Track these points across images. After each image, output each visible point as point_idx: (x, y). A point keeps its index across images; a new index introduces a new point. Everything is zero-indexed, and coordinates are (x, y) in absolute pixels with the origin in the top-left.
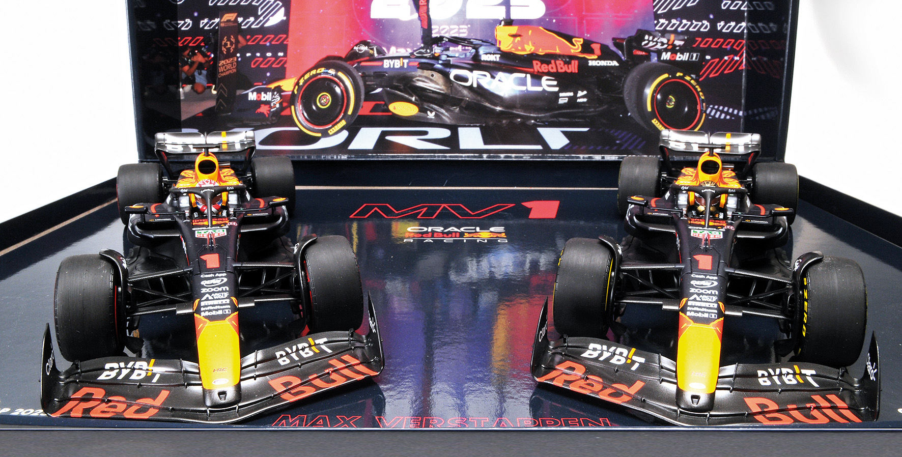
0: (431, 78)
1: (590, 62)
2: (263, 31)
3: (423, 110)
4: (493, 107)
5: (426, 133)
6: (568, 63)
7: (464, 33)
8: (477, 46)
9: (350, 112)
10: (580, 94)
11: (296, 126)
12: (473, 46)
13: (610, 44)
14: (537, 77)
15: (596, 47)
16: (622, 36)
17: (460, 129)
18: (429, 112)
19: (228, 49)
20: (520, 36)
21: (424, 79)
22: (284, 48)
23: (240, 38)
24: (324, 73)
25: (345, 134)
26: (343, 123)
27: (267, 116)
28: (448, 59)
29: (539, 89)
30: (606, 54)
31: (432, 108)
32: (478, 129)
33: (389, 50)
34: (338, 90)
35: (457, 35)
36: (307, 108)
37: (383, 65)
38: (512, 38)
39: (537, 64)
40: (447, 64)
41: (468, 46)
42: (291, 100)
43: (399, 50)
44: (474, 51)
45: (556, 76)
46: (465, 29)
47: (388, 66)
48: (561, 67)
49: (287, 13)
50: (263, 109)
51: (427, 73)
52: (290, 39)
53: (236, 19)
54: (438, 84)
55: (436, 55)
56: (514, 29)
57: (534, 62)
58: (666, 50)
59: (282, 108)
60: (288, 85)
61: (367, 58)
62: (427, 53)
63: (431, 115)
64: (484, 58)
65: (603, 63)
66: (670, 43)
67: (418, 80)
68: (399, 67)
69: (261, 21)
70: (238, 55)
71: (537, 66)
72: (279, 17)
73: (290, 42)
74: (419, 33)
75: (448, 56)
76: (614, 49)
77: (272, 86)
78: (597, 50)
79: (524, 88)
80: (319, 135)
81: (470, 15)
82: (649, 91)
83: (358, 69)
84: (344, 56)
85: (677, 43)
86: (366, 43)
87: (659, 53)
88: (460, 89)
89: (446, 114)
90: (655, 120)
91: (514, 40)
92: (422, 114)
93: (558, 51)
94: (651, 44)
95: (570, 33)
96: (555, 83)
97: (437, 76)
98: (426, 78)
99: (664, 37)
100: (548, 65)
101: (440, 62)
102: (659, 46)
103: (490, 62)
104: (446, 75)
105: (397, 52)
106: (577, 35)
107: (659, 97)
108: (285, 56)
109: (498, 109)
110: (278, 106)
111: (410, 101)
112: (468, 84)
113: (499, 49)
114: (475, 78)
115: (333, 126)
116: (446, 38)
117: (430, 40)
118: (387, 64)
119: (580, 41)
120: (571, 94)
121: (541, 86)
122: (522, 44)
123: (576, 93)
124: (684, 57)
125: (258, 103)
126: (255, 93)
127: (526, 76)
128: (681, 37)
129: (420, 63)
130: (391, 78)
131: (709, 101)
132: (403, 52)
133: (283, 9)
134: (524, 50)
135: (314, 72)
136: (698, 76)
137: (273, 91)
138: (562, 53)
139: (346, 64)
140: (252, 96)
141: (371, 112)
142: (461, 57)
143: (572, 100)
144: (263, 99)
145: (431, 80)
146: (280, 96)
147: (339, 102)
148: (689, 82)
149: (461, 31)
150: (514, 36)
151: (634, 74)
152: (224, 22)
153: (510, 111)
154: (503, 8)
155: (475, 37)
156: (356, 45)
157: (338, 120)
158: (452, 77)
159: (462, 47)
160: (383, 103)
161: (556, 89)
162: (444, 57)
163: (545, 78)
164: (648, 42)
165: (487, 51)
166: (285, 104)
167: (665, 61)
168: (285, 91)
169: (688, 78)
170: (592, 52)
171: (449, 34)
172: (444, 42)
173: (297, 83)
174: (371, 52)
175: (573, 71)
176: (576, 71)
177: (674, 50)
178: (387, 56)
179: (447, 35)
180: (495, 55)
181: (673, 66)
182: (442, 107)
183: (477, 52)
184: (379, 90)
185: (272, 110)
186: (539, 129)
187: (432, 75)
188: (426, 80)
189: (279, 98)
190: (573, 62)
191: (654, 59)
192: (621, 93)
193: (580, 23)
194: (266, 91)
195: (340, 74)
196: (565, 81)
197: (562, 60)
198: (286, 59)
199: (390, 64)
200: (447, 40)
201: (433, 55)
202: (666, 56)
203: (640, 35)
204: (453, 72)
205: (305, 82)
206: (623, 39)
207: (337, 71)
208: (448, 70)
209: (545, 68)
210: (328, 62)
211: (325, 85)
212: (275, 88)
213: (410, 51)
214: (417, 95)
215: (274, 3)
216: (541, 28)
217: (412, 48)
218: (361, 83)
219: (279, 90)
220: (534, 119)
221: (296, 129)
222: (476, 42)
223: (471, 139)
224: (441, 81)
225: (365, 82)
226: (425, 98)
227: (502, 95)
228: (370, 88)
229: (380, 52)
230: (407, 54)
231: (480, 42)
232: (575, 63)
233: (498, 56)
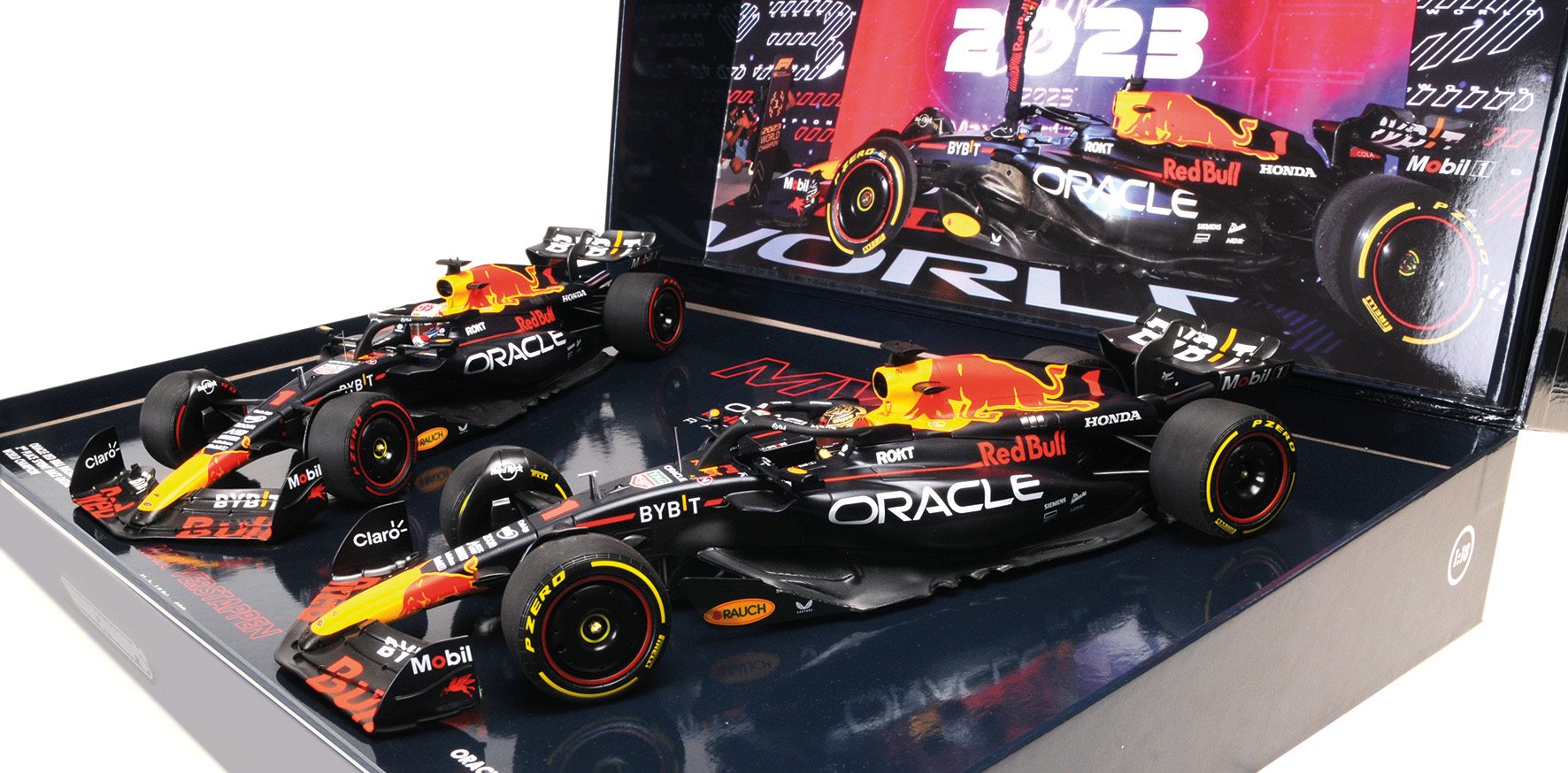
0: (1007, 176)
1: (1263, 166)
2: (817, 85)
3: (986, 230)
4: (1086, 237)
5: (983, 269)
6: (1222, 167)
7: (1067, 101)
8: (1081, 126)
9: (893, 222)
10: (1234, 228)
11: (829, 235)
12: (1075, 125)
13: (1306, 131)
14: (1165, 189)
15: (1280, 138)
16: (1334, 118)
17: (1032, 270)
18: (993, 235)
19: (775, 111)
20: (1151, 110)
21: (996, 178)
22: (832, 113)
23: (790, 95)
24: (873, 155)
25: (882, 255)
26: (883, 237)
27: (799, 214)
28: (1036, 145)
29: (1166, 212)
30: (1297, 152)
31: (999, 228)
32: (1057, 274)
33: (958, 126)
34: (885, 184)
35: (1055, 105)
36: (845, 210)
37: (947, 149)
38: (1139, 115)
39: (1170, 164)
40: (1034, 156)
41: (1069, 126)
42: (828, 194)
43: (971, 126)
44: (1076, 133)
45: (1197, 189)
46: (1070, 94)
47: (952, 153)
48: (1209, 173)
49: (846, 62)
50: (797, 204)
51: (1003, 168)
52: (842, 100)
53: (790, 67)
54: (1013, 188)
55: (1020, 138)
56: (1143, 98)
57: (1167, 161)
58: (1421, 152)
59: (817, 206)
60: (829, 170)
61: (928, 137)
62: (1008, 134)
63: (996, 240)
64: (1089, 147)
65: (1287, 171)
66: (1433, 135)
67: (988, 179)
68: (966, 154)
69: (816, 71)
70: (784, 120)
71: (1170, 169)
72: (834, 67)
73: (843, 106)
74: (1003, 99)
75: (1037, 142)
77: (812, 170)
78: (1281, 147)
79: (1140, 208)
80: (852, 252)
81: (1081, 71)
82: (1367, 237)
83: (915, 153)
84: (900, 132)
85: (1449, 136)
86: (930, 112)
87: (1405, 156)
88: (1044, 199)
89: (1017, 240)
90: (1369, 298)
91: (1140, 118)
92: (984, 237)
93: (1209, 143)
94: (1391, 136)
95: (1238, 108)
96: (1193, 203)
97: (1016, 175)
98: (1000, 176)
99: (1422, 123)
100: (1188, 168)
101: (1024, 150)
102: (1406, 142)
103: (1096, 155)
104: (1027, 173)
105: (969, 129)
106: (1249, 114)
107: (1386, 250)
108: (834, 125)
109: (1095, 241)
110: (813, 201)
111: (971, 214)
112: (1056, 192)
113: (1114, 133)
114: (1070, 182)
115: (870, 241)
116: (1040, 109)
117: (1017, 112)
118: (952, 148)
119: (1252, 125)
120: (1218, 227)
121: (1168, 205)
122: (1152, 125)
123: (1226, 226)
124: (1459, 168)
125: (794, 194)
126: (792, 179)
127: (1148, 185)
128: (1461, 124)
129: (997, 151)
130: (954, 172)
132: (977, 129)
133: (843, 53)
134: (1154, 136)
135: (861, 154)
137: (810, 177)
138: (1216, 147)
139: (901, 144)
140: (788, 184)
141: (919, 224)
142: (1055, 143)
143: (1219, 237)
144: (799, 189)
145: (1006, 181)
146: (819, 186)
147: (884, 202)
148: (1459, 224)
149: (1063, 98)
150: (1141, 110)
151: (1344, 198)
152: (778, 71)
153: (1111, 247)
154: (1134, 59)
155: (1082, 108)
156: (918, 115)
157: (877, 232)
158: (1035, 179)
159: (1060, 127)
160: (936, 212)
161: (1194, 215)
162: (1030, 143)
163: (1178, 192)
164: (1387, 133)
165: (1096, 135)
166: (821, 200)
167: (1415, 175)
168: (824, 180)
169: (1457, 215)
170: (1269, 146)
171: (1045, 102)
172: (1035, 116)
173: (840, 170)
174: (935, 126)
175: (1230, 184)
176: (1235, 184)
177: (1438, 151)
178: (955, 135)
179: (1041, 105)
180: (1106, 144)
181: (1430, 185)
182: (1013, 228)
183: (1080, 136)
184: (935, 190)
185: (806, 206)
186: (1152, 287)
187: (1009, 173)
188: (999, 180)
189: (816, 190)
190: (1232, 164)
191: (1392, 169)
192: (1311, 234)
193: (1260, 88)
194: (804, 176)
195: (892, 160)
196: (1212, 201)
197: (1214, 160)
198: (833, 130)
199: (956, 148)
200: (1040, 113)
201: (1016, 137)
202: (1418, 164)
203: (1372, 115)
204: (1041, 169)
205: (850, 167)
206: (1335, 124)
207: (889, 155)
208: (1032, 165)
209: (1181, 173)
210: (882, 140)
211: (872, 175)
212: (815, 173)
213: (986, 128)
214: (983, 204)
215: (835, 43)
216: (1189, 96)
217: (989, 123)
218: (914, 177)
219: (818, 176)
220: (1149, 267)
221: (827, 239)
222: (1081, 118)
223: (1044, 289)
224: (1019, 183)
225: (919, 175)
226: (992, 210)
227: (1103, 215)
228: (924, 186)
229: (947, 128)
230: (981, 134)
231: (1087, 119)
232: (1235, 167)
233: (1111, 145)
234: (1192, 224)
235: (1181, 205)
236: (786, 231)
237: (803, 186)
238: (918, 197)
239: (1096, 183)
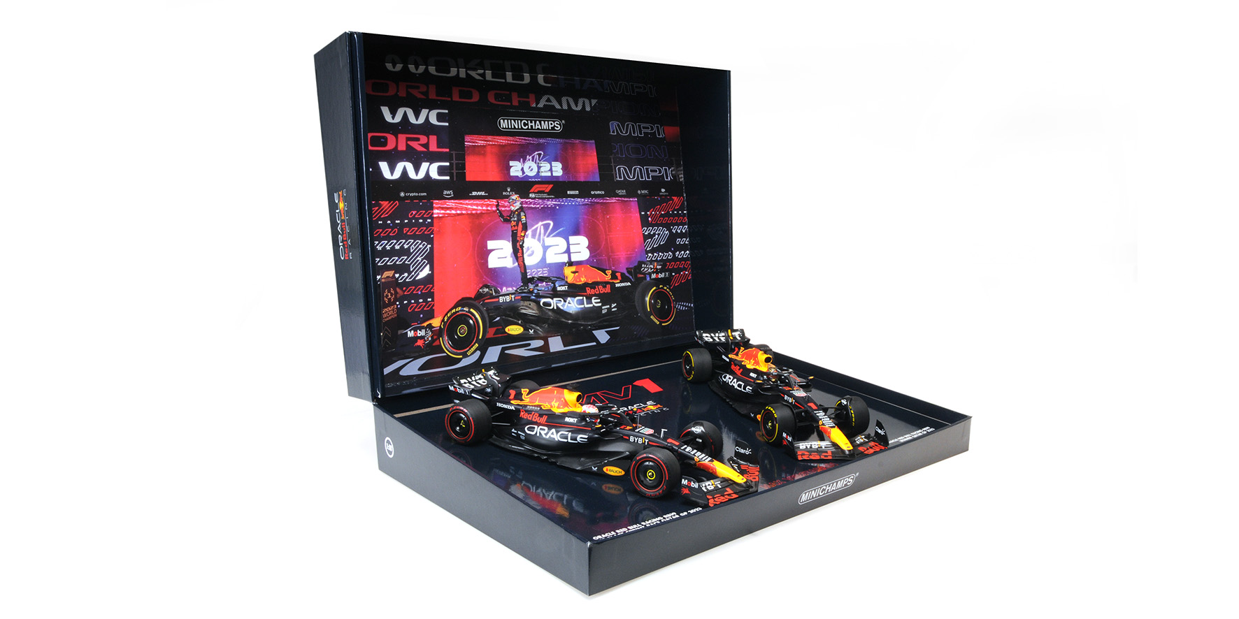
0: (529, 306)
1: (616, 284)
2: (416, 283)
3: (526, 329)
4: (567, 321)
5: (529, 345)
6: (605, 287)
7: (546, 273)
8: (554, 282)
9: (480, 337)
10: (613, 306)
11: (445, 352)
12: (552, 281)
13: (625, 272)
14: (589, 298)
15: (618, 275)
16: (631, 266)
17: (549, 339)
18: (530, 330)
19: (389, 299)
20: (577, 272)
21: (525, 308)
22: (431, 295)
23: (398, 290)
24: (461, 310)
25: (478, 353)
26: (477, 345)
27: (423, 347)
28: (538, 292)
29: (591, 305)
30: (624, 279)
31: (532, 327)
32: (559, 337)
33: (502, 290)
34: (471, 322)
35: (541, 275)
36: (451, 338)
37: (499, 300)
38: (573, 274)
40: (538, 296)
41: (549, 282)
42: (438, 333)
43: (508, 289)
44: (552, 285)
45: (599, 296)
46: (546, 270)
47: (502, 301)
48: (601, 290)
49: (432, 269)
50: (420, 343)
51: (527, 303)
52: (435, 288)
53: (394, 275)
54: (533, 310)
56: (573, 269)
57: (587, 289)
58: (653, 272)
59: (433, 340)
60: (436, 322)
61: (489, 297)
63: (531, 332)
64: (559, 289)
65: (623, 284)
66: (655, 268)
67: (522, 309)
68: (509, 300)
69: (413, 276)
70: (398, 303)
71: (589, 291)
72: (426, 272)
73: (436, 290)
74: (519, 276)
75: (538, 290)
76: (627, 275)
77: (425, 324)
78: (619, 278)
79: (583, 306)
80: (461, 357)
81: (549, 261)
82: (647, 299)
83: (484, 305)
84: (473, 297)
85: (659, 267)
86: (487, 286)
87: (650, 274)
88: (547, 311)
89: (541, 330)
90: (652, 316)
91: (575, 275)
92: (526, 332)
93: (599, 280)
94: (646, 269)
95: (605, 268)
96: (599, 300)
97: (533, 304)
98: (526, 306)
99: (651, 265)
100: (594, 289)
101: (534, 294)
102: (649, 270)
103: (562, 291)
104: (538, 303)
106: (608, 268)
107: (653, 301)
108: (433, 300)
109: (570, 322)
110: (430, 339)
111: (518, 324)
112: (551, 308)
113: (567, 282)
114: (555, 303)
115: (470, 349)
117: (526, 281)
118: (501, 299)
119: (610, 272)
120: (608, 306)
121: (592, 303)
122: (579, 277)
123: (611, 306)
124: (661, 276)
125: (416, 338)
126: (412, 331)
128: (660, 264)
129: (522, 297)
130: (505, 309)
131: (676, 301)
132: (511, 290)
133: (428, 266)
134: (581, 281)
135: (454, 311)
136: (670, 286)
137: (425, 328)
138: (601, 281)
139: (476, 303)
140: (411, 334)
141: (494, 335)
142: (546, 290)
143: (609, 309)
144: (418, 335)
145: (529, 308)
146: (431, 331)
147: (473, 330)
148: (666, 290)
149: (544, 272)
150: (573, 272)
151: (639, 289)
152: (384, 278)
153: (576, 322)
154: (566, 255)
155: (553, 275)
156: (481, 288)
157: (473, 344)
158: (541, 304)
159: (546, 283)
160: (501, 327)
161: (600, 304)
162: (536, 291)
163: (593, 298)
164: (645, 268)
165: (561, 284)
166: (435, 337)
167: (654, 279)
168: (434, 327)
169: (665, 288)
170: (617, 278)
171: (537, 274)
173: (443, 320)
174: (491, 292)
175: (608, 292)
176: (610, 291)
177: (657, 272)
178: (501, 294)
179: (536, 276)
180: (565, 287)
181: (657, 282)
182: (537, 325)
183: (555, 285)
184: (498, 318)
185: (426, 343)
186: (593, 332)
187: (530, 304)
189: (431, 333)
191: (648, 279)
192: (634, 302)
193: (609, 260)
194: (421, 328)
195: (472, 310)
196: (605, 299)
197: (601, 285)
198: (433, 303)
199: (503, 299)
200: (537, 279)
202: (654, 276)
203: (640, 263)
204: (543, 300)
205: (449, 318)
206: (632, 268)
207: (470, 308)
208: (538, 299)
209: (593, 292)
210: (463, 302)
211: (462, 319)
212: (427, 325)
213: (515, 289)
214: (522, 319)
215: (422, 261)
216: (588, 266)
219: (430, 326)
220: (590, 325)
221: (445, 354)
222: (553, 279)
223: (556, 344)
224: (535, 308)
225: (488, 314)
226: (526, 321)
227: (571, 312)
228: (491, 318)
229: (496, 291)
230: (514, 292)
231: (555, 279)
232: (608, 286)
233: (567, 287)
234: (600, 307)
235: (595, 302)
236: (416, 358)
237: (421, 333)
238: (489, 323)
239: (565, 301)
